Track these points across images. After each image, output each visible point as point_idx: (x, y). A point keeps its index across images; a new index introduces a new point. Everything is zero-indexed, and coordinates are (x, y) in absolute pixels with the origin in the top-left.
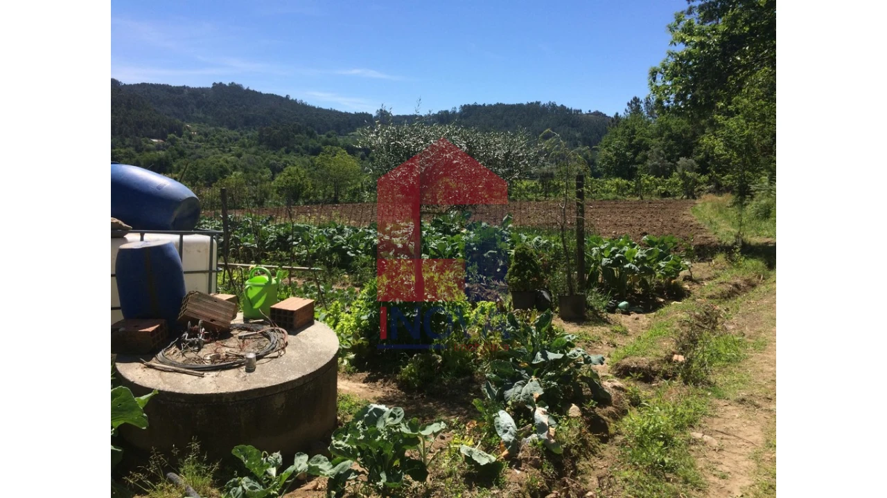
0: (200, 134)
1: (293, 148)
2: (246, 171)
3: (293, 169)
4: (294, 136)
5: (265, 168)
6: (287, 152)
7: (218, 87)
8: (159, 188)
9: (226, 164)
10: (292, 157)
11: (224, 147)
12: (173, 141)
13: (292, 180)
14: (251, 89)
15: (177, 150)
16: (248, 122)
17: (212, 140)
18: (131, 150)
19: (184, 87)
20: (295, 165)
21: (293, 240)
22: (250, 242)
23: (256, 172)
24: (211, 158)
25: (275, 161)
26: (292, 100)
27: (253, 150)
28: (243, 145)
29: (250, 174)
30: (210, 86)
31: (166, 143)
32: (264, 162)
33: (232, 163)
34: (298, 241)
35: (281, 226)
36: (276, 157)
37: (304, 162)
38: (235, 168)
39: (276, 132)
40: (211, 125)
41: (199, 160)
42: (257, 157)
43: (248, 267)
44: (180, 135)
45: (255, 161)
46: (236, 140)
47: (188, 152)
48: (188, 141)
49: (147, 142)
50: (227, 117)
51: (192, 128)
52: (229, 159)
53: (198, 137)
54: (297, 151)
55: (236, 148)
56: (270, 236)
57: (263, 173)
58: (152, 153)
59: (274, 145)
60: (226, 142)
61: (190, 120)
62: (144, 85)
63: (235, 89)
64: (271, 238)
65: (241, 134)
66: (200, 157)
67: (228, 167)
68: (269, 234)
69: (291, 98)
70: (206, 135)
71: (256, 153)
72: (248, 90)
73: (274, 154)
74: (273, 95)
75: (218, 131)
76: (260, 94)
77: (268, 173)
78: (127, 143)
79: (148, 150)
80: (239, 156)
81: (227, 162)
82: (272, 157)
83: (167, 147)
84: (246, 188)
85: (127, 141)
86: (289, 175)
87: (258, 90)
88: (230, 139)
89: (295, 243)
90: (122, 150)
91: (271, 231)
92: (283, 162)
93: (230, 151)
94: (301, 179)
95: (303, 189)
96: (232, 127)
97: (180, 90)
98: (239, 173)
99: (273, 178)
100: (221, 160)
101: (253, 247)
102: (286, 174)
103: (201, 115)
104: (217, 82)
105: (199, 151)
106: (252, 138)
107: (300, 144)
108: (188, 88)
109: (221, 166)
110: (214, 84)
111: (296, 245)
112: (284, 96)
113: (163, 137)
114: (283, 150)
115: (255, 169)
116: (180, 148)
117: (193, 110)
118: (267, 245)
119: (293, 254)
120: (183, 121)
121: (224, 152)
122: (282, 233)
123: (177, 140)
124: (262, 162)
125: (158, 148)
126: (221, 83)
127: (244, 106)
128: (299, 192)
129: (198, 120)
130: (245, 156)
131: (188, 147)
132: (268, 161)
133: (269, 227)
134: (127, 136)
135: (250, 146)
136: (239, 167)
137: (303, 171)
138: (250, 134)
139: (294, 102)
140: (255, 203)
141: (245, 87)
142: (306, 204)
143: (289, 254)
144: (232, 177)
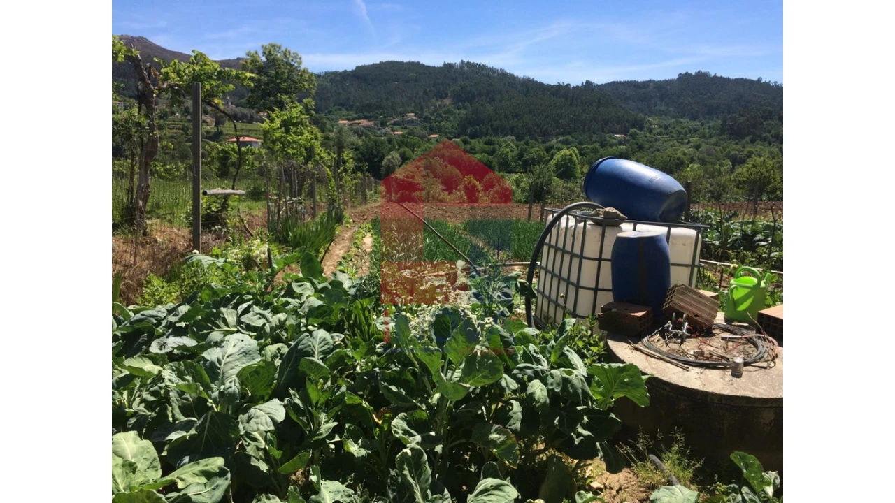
0: (660, 127)
1: (760, 136)
2: (703, 162)
3: (759, 160)
4: (762, 124)
5: (724, 160)
6: (752, 141)
7: (684, 78)
8: (651, 181)
9: (683, 156)
10: (758, 147)
11: (682, 139)
12: (634, 136)
13: (757, 173)
14: (719, 75)
15: (637, 144)
16: (711, 111)
17: (672, 132)
18: (597, 145)
19: (650, 81)
20: (760, 156)
21: (761, 240)
22: (712, 238)
23: (714, 164)
24: (669, 151)
25: (737, 152)
26: (765, 82)
27: (713, 140)
28: (704, 136)
29: (709, 166)
30: (675, 77)
31: (627, 138)
32: (725, 153)
33: (690, 155)
34: (767, 241)
35: (748, 223)
36: (739, 147)
37: (771, 153)
38: (692, 161)
39: (742, 119)
40: (672, 117)
41: (657, 153)
42: (718, 148)
43: (729, 266)
44: (641, 129)
45: (715, 152)
46: (696, 130)
47: (647, 145)
48: (648, 134)
49: (611, 138)
50: (689, 107)
51: (654, 121)
52: (686, 151)
53: (658, 130)
54: (765, 139)
55: (695, 139)
56: (734, 234)
57: (721, 165)
58: (614, 148)
59: (737, 133)
60: (686, 133)
61: (651, 113)
62: (614, 83)
63: (702, 77)
64: (736, 236)
65: (702, 125)
66: (658, 150)
67: (685, 159)
68: (733, 231)
69: (763, 81)
70: (666, 128)
71: (716, 144)
72: (715, 77)
73: (737, 144)
74: (742, 79)
75: (678, 122)
76: (728, 79)
77: (728, 164)
78: (594, 139)
79: (611, 145)
80: (697, 147)
81: (685, 154)
82: (734, 148)
83: (628, 141)
84: (704, 182)
85: (594, 137)
86: (754, 166)
87: (725, 76)
88: (690, 130)
89: (763, 243)
90: (590, 146)
91: (736, 227)
92: (745, 152)
93: (689, 142)
94: (767, 171)
95: (769, 183)
96: (693, 118)
97: (646, 84)
98: (696, 166)
99: (732, 170)
100: (678, 152)
101: (712, 244)
102: (750, 166)
103: (663, 108)
104: (683, 72)
105: (658, 143)
106: (713, 128)
107: (769, 132)
108: (654, 81)
109: (678, 159)
110: (680, 74)
111: (763, 246)
112: (755, 79)
113: (625, 132)
114: (748, 139)
115: (713, 160)
116: (640, 142)
117: (656, 103)
118: (729, 243)
119: (760, 256)
120: (646, 114)
121: (682, 144)
122: (749, 231)
123: (638, 134)
124: (722, 153)
125: (620, 143)
126: (687, 73)
127: (709, 94)
128: (764, 186)
129: (661, 113)
130: (704, 147)
131: (648, 141)
132: (729, 152)
133: (732, 224)
134: (594, 133)
135: (711, 137)
136: (696, 158)
137: (771, 163)
138: (711, 124)
139: (767, 84)
140: (711, 197)
141: (712, 74)
142: (770, 199)
143: (755, 255)
144: (688, 169)
